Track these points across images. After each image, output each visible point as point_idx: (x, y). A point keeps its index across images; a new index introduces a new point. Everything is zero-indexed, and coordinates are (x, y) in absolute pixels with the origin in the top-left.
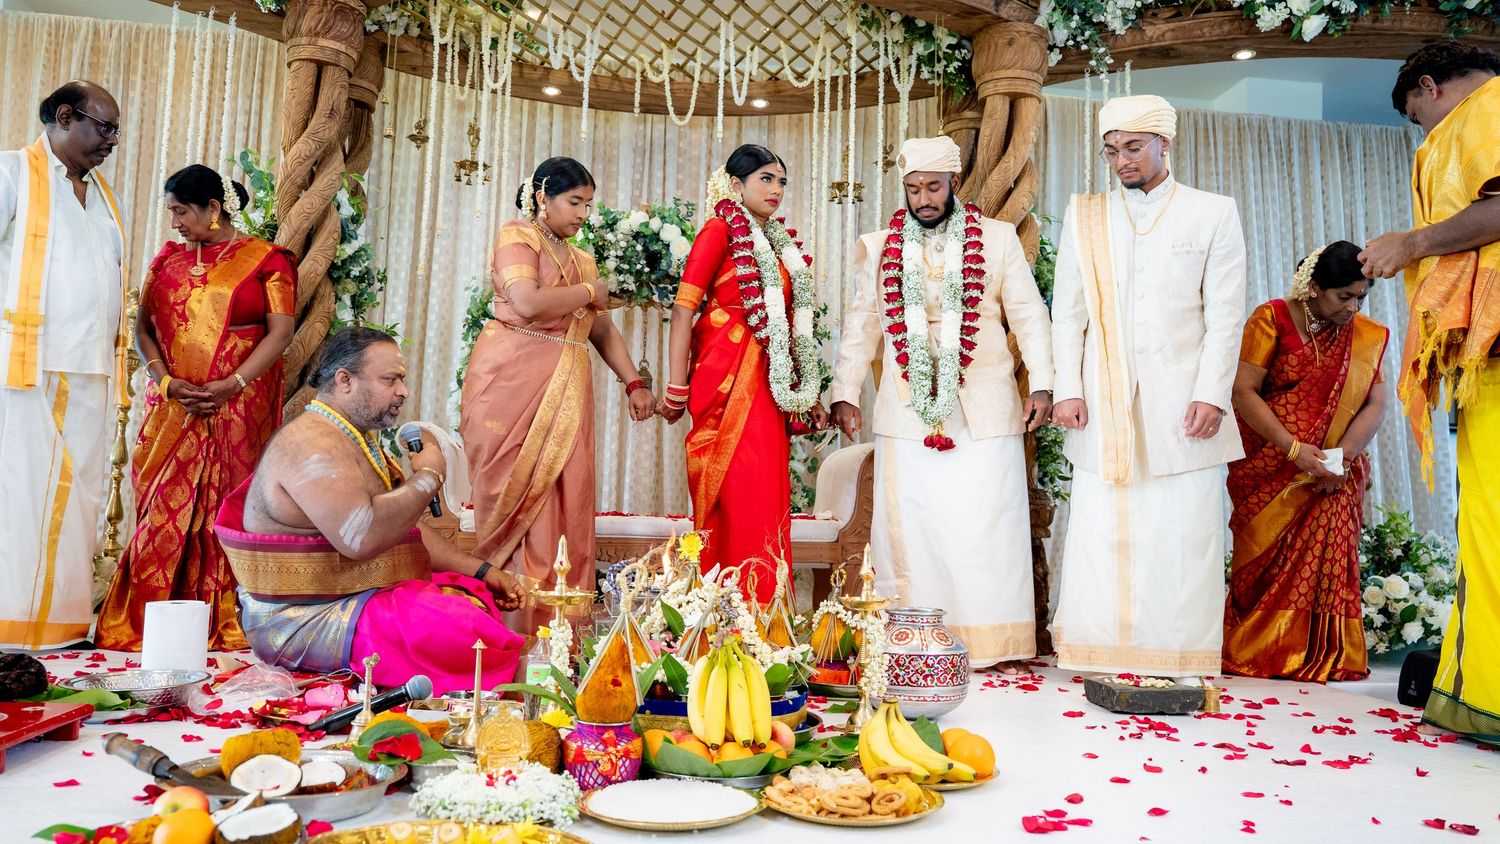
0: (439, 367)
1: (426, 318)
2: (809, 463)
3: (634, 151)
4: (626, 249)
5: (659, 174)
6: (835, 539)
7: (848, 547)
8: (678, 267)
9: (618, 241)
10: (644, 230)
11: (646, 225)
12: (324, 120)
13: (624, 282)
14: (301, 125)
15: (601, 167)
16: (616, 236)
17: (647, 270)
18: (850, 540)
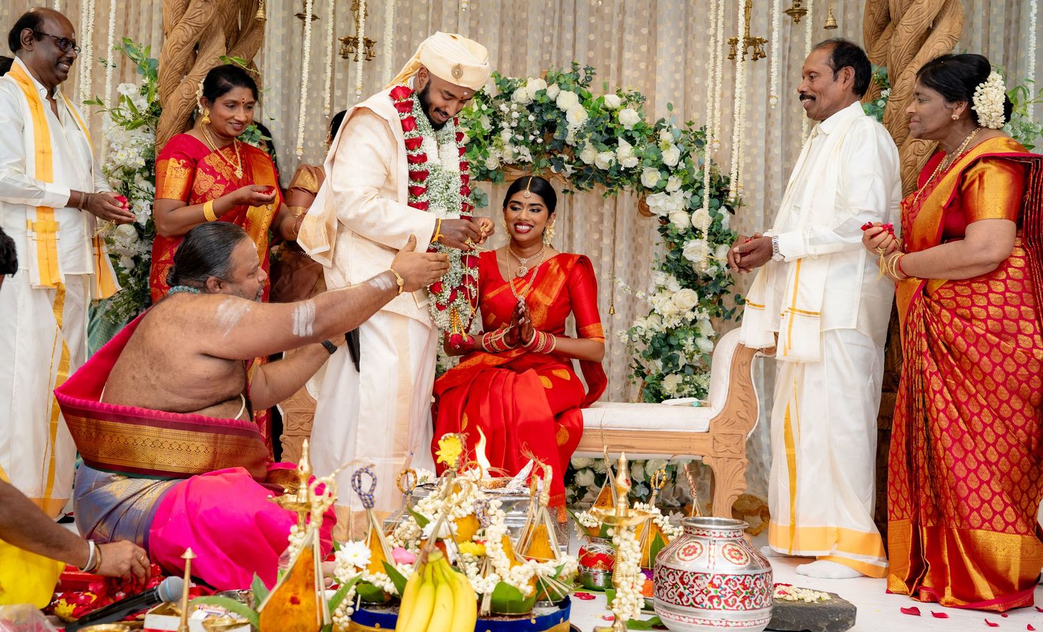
3: (544, 13)
4: (519, 120)
5: (568, 36)
6: (705, 429)
7: (720, 439)
8: (576, 135)
9: (511, 112)
10: (539, 98)
11: (543, 93)
12: (200, 4)
13: (519, 153)
14: (180, 10)
15: (509, 31)
16: (510, 108)
17: (540, 140)
18: (722, 431)
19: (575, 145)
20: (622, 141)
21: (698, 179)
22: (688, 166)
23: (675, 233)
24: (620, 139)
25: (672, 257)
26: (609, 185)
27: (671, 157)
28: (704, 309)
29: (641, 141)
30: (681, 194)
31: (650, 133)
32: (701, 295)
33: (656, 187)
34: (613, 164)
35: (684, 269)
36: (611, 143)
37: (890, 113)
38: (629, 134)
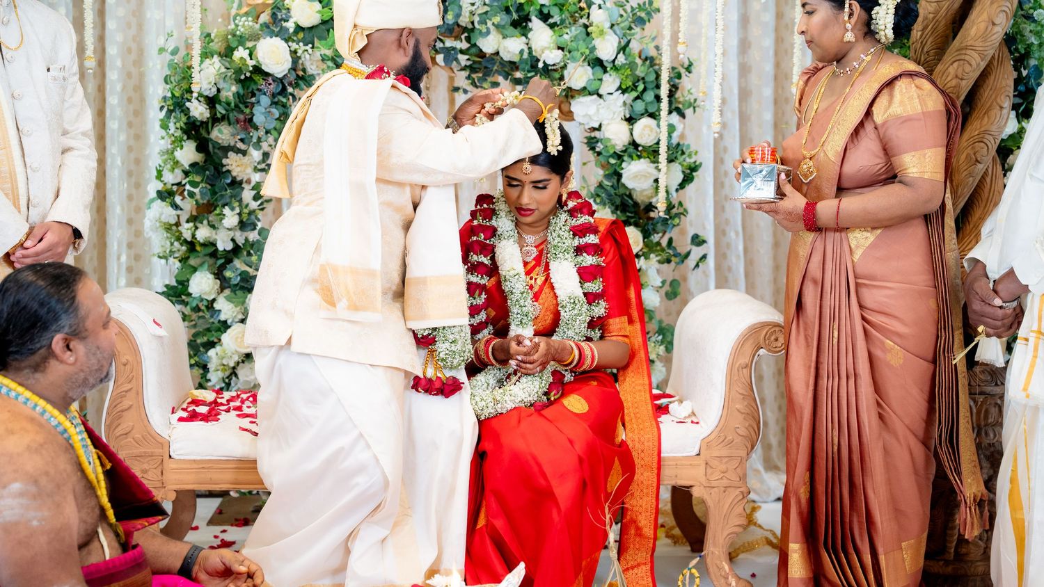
0: (130, 149)
1: (103, 75)
2: (667, 288)
6: (696, 451)
7: (715, 463)
8: (472, 14)
18: (717, 454)
19: (470, 26)
20: (536, 24)
21: (642, 75)
22: (630, 59)
23: (612, 152)
24: (534, 18)
25: (606, 183)
26: (517, 82)
27: (606, 48)
28: (652, 256)
29: (563, 21)
30: (620, 98)
31: (573, 8)
32: (646, 234)
33: (585, 88)
34: (525, 56)
35: (623, 198)
36: (521, 24)
37: (925, 18)
38: (545, 11)
